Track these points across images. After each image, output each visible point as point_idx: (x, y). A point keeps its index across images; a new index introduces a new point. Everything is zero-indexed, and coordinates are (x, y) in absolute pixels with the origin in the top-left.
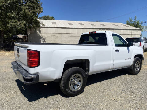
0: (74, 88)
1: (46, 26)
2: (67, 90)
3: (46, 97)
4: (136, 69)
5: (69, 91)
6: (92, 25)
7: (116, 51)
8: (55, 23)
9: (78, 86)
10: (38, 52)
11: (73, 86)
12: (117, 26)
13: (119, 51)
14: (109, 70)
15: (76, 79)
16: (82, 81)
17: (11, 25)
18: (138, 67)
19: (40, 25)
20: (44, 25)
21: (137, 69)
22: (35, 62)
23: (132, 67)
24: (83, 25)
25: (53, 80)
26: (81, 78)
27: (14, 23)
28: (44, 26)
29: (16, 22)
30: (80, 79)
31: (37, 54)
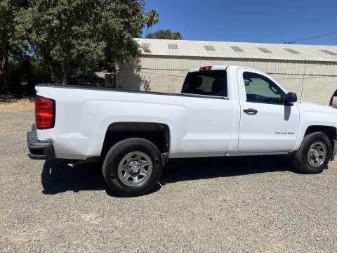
0: (130, 179)
1: (152, 53)
3: (76, 191)
4: (312, 162)
5: (118, 184)
8: (175, 47)
9: (141, 177)
10: (53, 102)
11: (130, 176)
14: (228, 155)
15: (137, 163)
16: (150, 168)
18: (320, 157)
20: (148, 51)
21: (316, 162)
28: (148, 54)
29: (87, 45)
30: (146, 165)
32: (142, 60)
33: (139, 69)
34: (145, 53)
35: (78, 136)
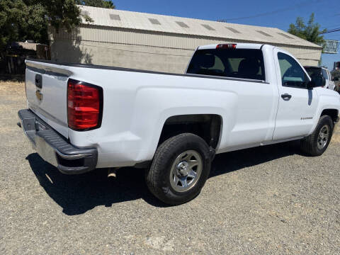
0: (180, 184)
1: (95, 23)
2: (164, 188)
3: (109, 205)
4: (318, 144)
5: (170, 192)
6: (209, 28)
7: (283, 97)
8: (117, 18)
9: (189, 179)
10: (99, 90)
11: (178, 180)
12: (267, 35)
13: (289, 97)
14: (262, 144)
15: (187, 164)
16: (200, 169)
17: (9, 14)
18: (324, 139)
19: (80, 20)
21: (320, 144)
22: (89, 115)
23: (312, 139)
24: (186, 26)
25: (133, 165)
26: (198, 162)
27: (15, 10)
28: (91, 23)
29: (20, 7)
30: (195, 165)
31: (95, 96)
32: (82, 30)
33: (79, 40)
34: (87, 23)
35: (130, 136)
